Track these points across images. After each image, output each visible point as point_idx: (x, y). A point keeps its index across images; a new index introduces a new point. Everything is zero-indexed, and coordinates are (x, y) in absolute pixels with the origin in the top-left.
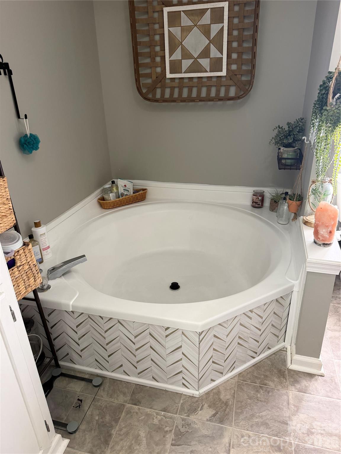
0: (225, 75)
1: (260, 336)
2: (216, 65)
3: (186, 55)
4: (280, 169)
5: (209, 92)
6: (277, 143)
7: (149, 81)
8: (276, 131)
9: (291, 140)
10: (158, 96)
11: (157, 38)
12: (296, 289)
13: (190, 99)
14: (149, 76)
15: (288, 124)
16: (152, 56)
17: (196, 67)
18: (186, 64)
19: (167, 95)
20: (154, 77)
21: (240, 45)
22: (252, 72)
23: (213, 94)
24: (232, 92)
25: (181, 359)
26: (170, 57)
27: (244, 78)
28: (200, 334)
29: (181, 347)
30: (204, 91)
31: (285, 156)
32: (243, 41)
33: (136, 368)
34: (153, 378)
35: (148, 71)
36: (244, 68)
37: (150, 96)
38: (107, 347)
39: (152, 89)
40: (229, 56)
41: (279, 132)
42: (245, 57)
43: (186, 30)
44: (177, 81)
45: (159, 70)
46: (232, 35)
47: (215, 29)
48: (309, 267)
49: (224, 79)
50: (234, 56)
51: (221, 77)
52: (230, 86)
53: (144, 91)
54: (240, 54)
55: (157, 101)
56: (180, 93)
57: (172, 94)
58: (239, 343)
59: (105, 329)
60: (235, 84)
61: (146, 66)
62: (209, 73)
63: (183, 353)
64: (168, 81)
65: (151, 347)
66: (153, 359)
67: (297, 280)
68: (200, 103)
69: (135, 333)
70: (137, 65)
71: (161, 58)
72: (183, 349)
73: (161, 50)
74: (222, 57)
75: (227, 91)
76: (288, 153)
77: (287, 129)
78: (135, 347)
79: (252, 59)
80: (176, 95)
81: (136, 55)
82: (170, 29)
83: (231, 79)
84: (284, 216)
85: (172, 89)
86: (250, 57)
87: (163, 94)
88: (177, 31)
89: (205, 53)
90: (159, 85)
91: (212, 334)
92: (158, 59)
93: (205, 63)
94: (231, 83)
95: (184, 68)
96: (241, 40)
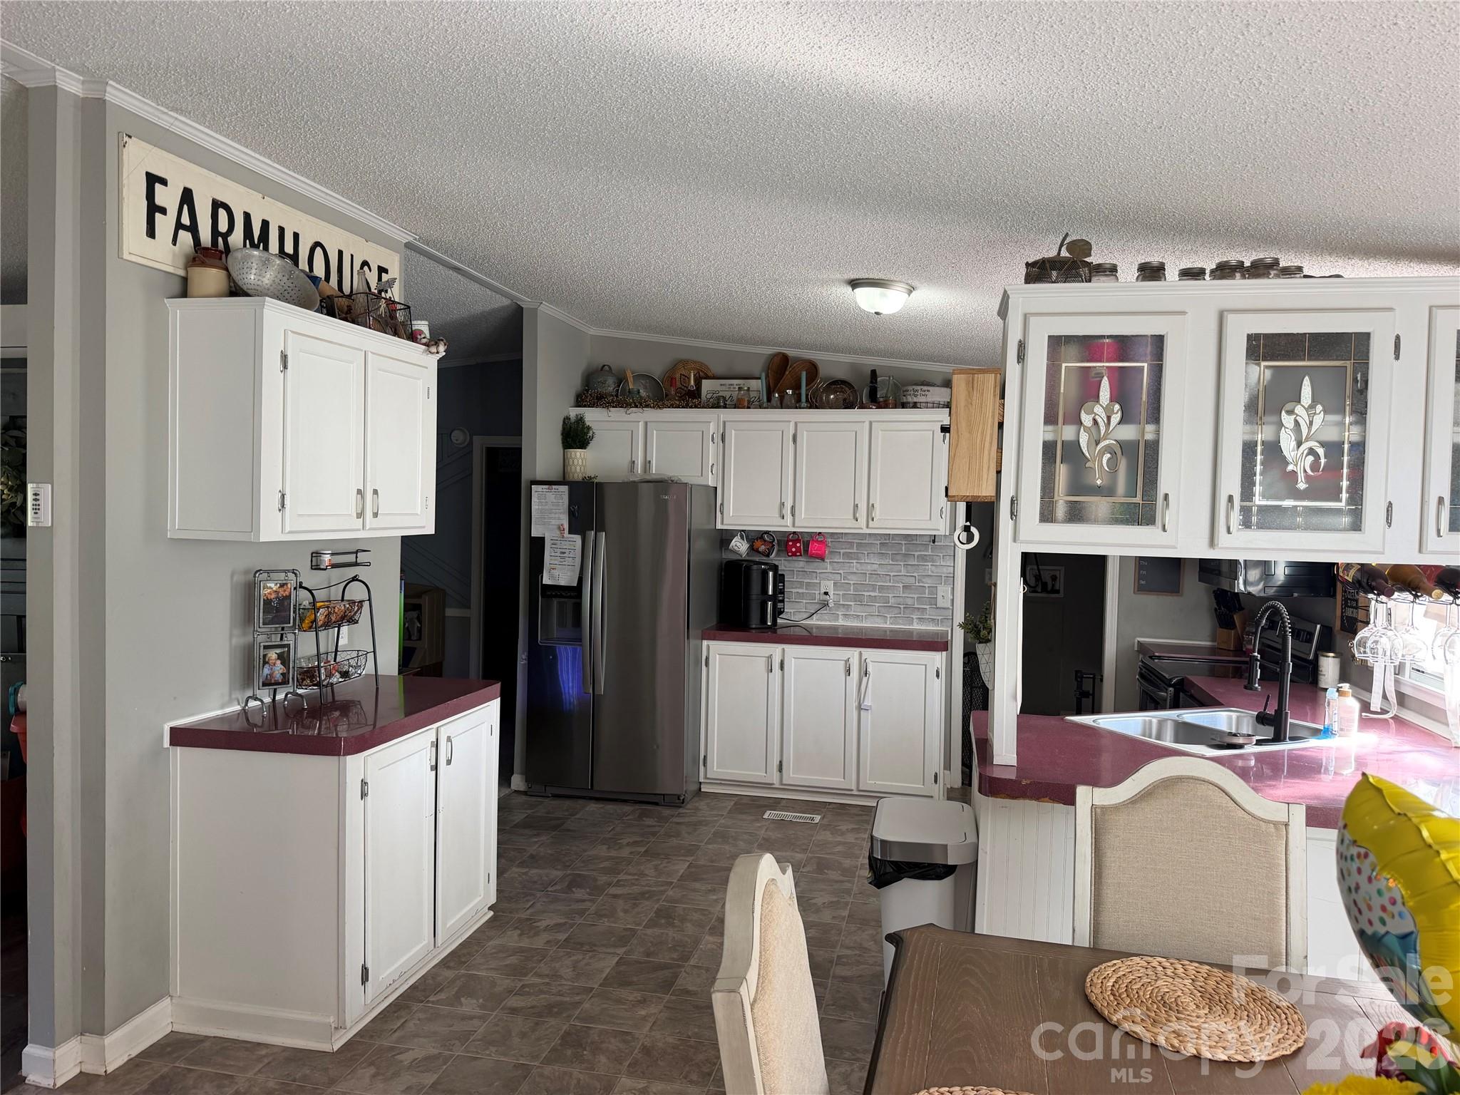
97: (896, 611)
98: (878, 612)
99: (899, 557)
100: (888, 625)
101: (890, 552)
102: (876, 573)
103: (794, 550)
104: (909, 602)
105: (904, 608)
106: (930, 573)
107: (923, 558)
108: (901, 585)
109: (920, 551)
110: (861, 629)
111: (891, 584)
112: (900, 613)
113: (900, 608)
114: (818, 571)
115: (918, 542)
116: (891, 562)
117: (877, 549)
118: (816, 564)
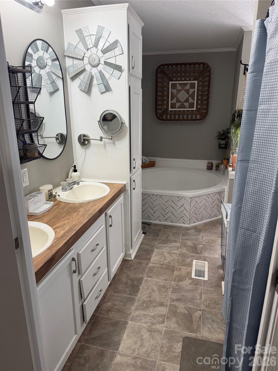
0: (195, 110)
1: (213, 208)
2: (192, 105)
3: (178, 101)
4: (219, 149)
5: (188, 117)
6: (218, 139)
7: (160, 111)
8: (218, 134)
9: (224, 137)
10: (164, 118)
11: (166, 93)
12: (226, 190)
13: (179, 120)
14: (161, 109)
15: (223, 130)
16: (163, 101)
17: (182, 106)
18: (178, 105)
19: (168, 118)
20: (163, 110)
21: (202, 98)
22: (207, 109)
23: (190, 117)
24: (198, 117)
25: (183, 210)
26: (171, 101)
27: (203, 111)
28: (191, 198)
29: (183, 205)
30: (185, 116)
31: (222, 143)
32: (203, 96)
33: (165, 217)
34: (171, 221)
35: (160, 107)
36: (203, 107)
37: (161, 118)
38: (153, 209)
39: (162, 115)
40: (197, 102)
41: (219, 134)
42: (204, 102)
43: (179, 91)
44: (173, 112)
45: (165, 107)
46: (199, 93)
47: (191, 91)
48: (230, 177)
49: (194, 111)
50: (199, 102)
51: (193, 110)
52: (197, 114)
53: (158, 116)
54: (202, 101)
55: (164, 120)
56: (175, 117)
57: (171, 117)
58: (204, 208)
59: (154, 200)
60: (199, 114)
61: (160, 105)
62: (188, 109)
63: (184, 208)
64: (169, 112)
65: (172, 207)
66: (172, 212)
67: (226, 186)
68: (184, 121)
69: (166, 201)
70: (156, 104)
71: (167, 102)
72: (184, 206)
73: (167, 99)
74: (194, 103)
75: (196, 117)
76: (223, 142)
77: (222, 133)
78: (165, 207)
79: (207, 104)
80: (173, 118)
81: (156, 100)
82: (172, 90)
83: (198, 111)
84: (222, 170)
85: (171, 115)
86: (206, 103)
87: (167, 117)
88: (175, 91)
89: (187, 100)
90: (165, 113)
91: (195, 200)
92: (165, 102)
93: (186, 104)
94: (197, 113)
95: (177, 106)
96: (202, 96)
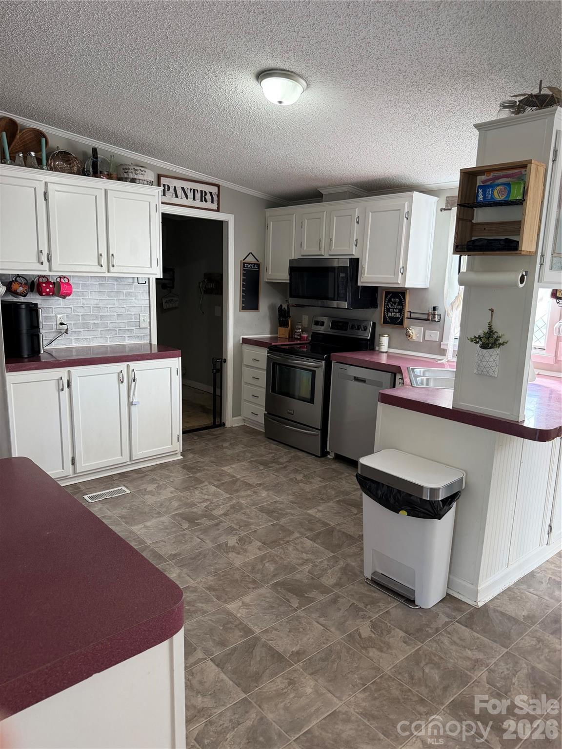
97: (114, 333)
98: (101, 335)
99: (112, 294)
100: (108, 344)
101: (107, 291)
102: (97, 306)
103: (48, 290)
104: (122, 325)
105: (119, 330)
106: (134, 305)
107: (128, 294)
108: (116, 314)
109: (127, 289)
110: (89, 348)
111: (109, 314)
112: (116, 334)
113: (116, 330)
114: (53, 307)
115: (125, 283)
116: (108, 298)
117: (97, 288)
118: (51, 301)
